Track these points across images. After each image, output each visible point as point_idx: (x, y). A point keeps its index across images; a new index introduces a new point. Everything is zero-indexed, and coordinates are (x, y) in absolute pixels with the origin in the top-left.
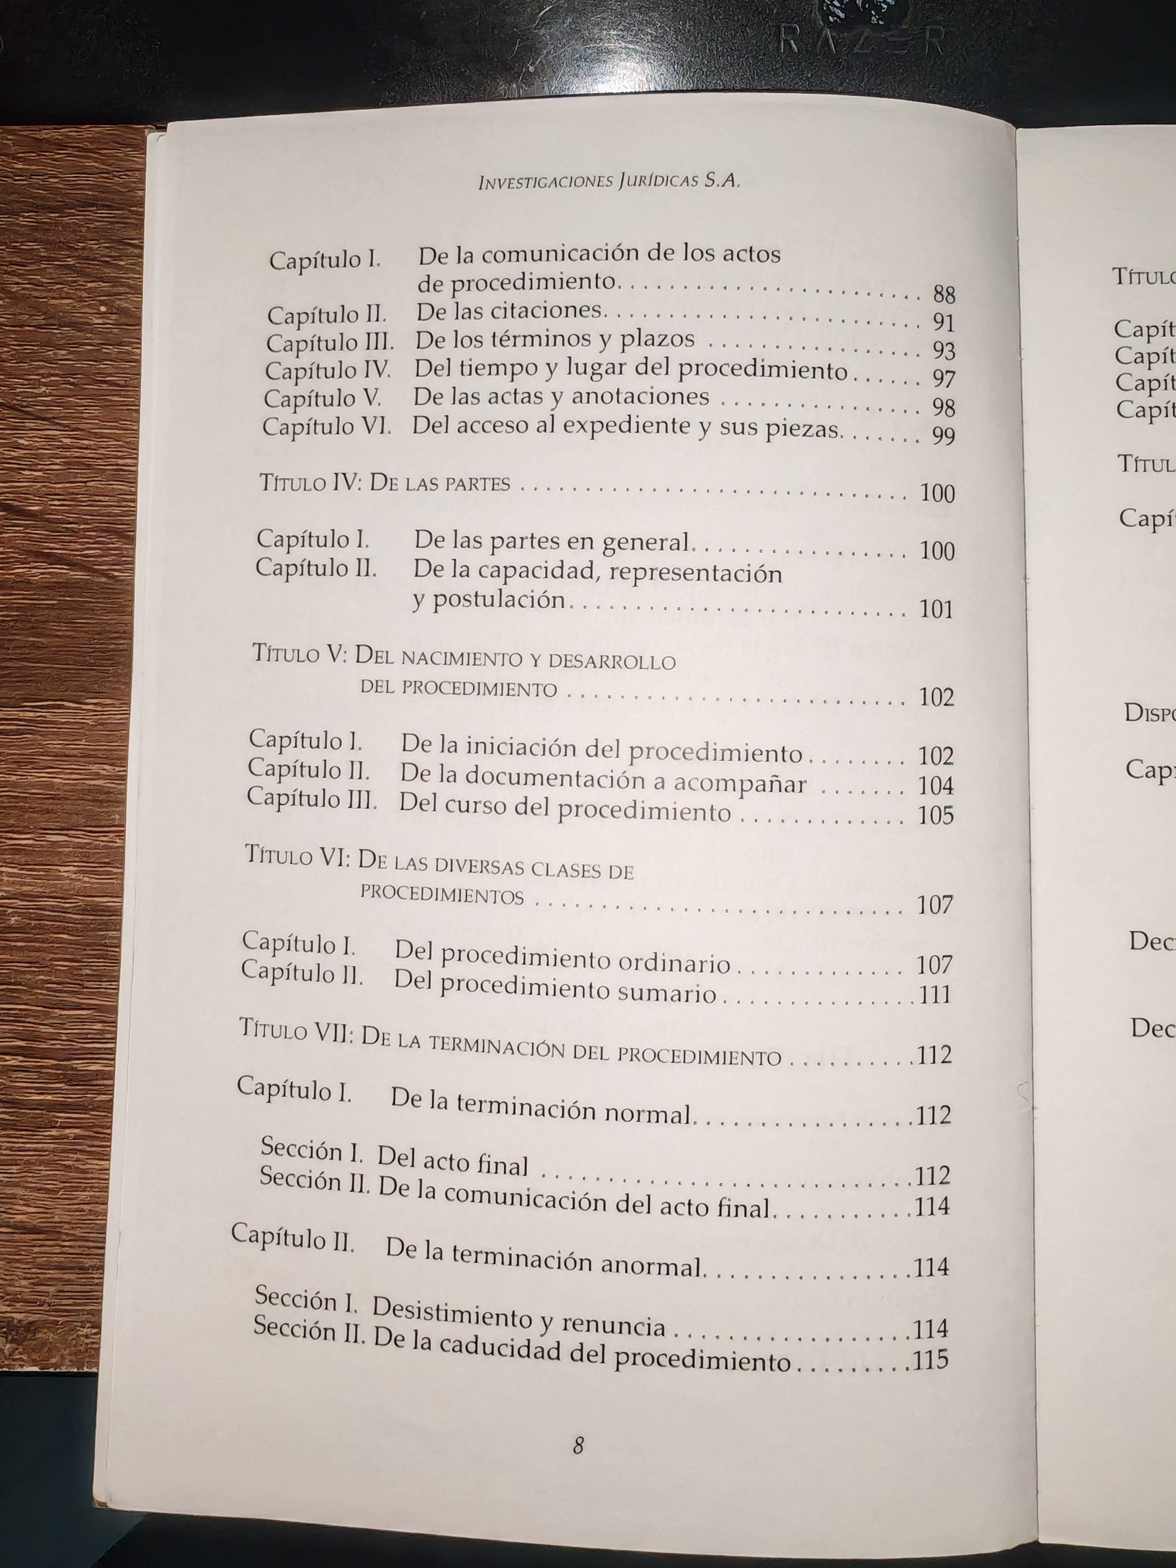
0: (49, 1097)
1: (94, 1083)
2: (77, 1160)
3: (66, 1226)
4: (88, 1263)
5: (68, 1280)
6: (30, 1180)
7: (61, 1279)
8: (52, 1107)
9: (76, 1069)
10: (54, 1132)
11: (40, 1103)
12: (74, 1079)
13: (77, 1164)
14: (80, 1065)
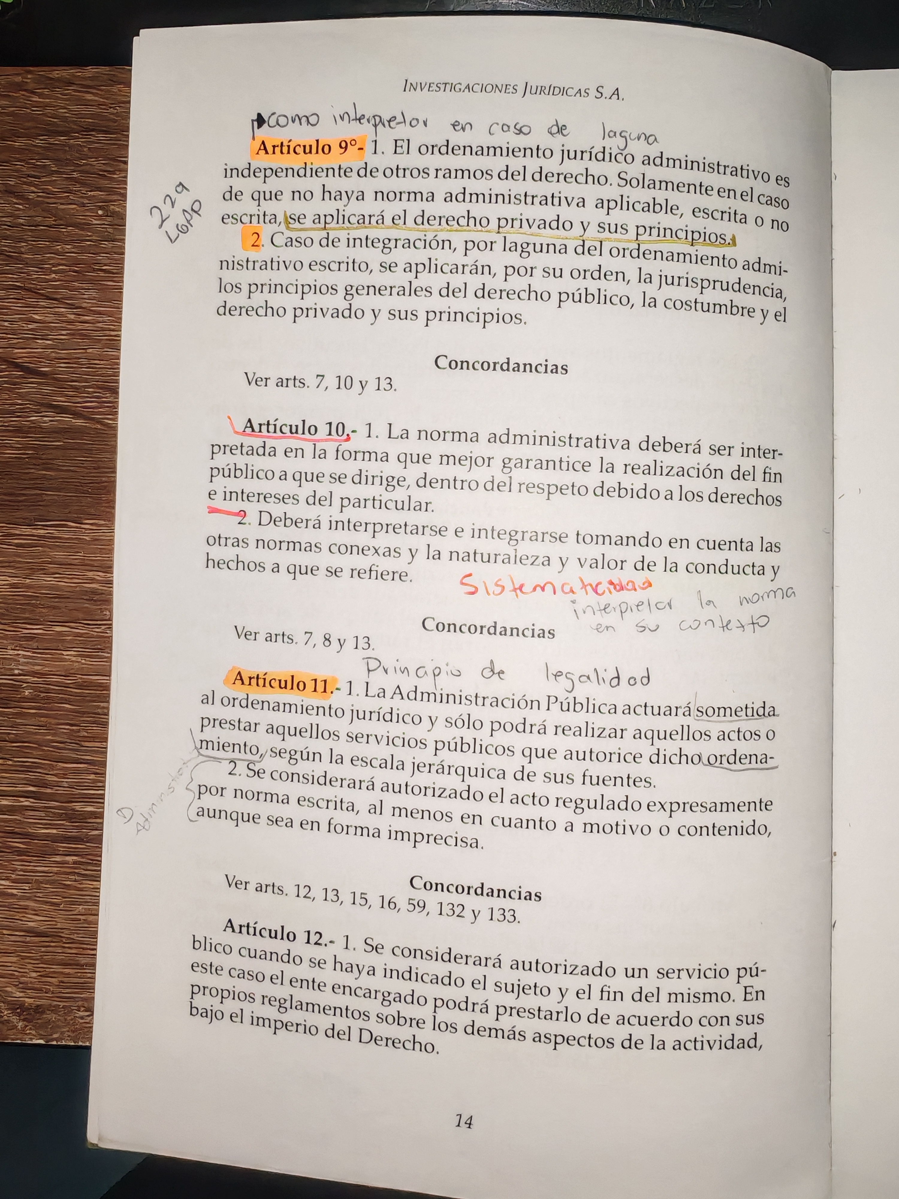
0: (54, 831)
1: (89, 821)
2: (75, 881)
3: (67, 932)
4: (83, 961)
5: (68, 974)
6: (39, 895)
7: (62, 973)
8: (55, 839)
9: (73, 810)
10: (58, 859)
11: (48, 835)
12: (73, 817)
13: (75, 884)
14: (78, 806)
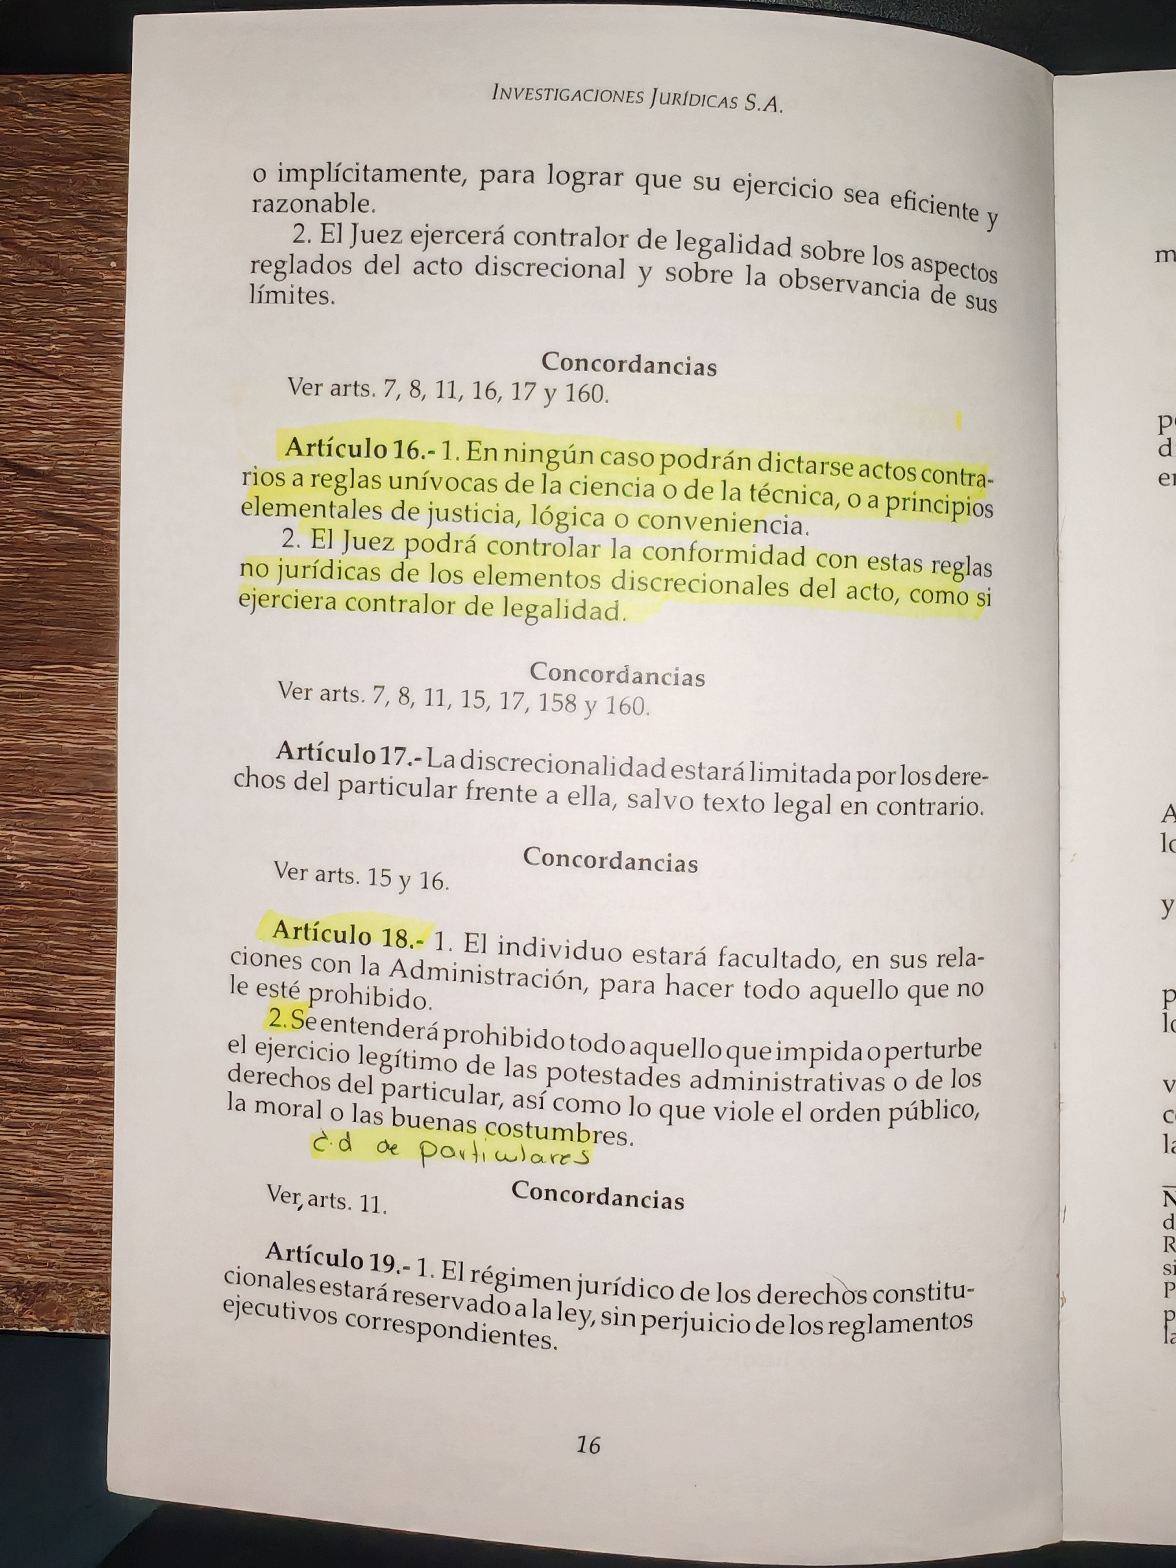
0: (58, 1062)
1: (103, 1048)
2: (86, 1125)
3: (75, 1190)
4: (96, 1227)
5: (78, 1244)
6: (39, 1143)
7: (70, 1242)
8: (60, 1071)
10: (63, 1097)
11: (50, 1066)
12: (81, 1044)
13: (86, 1129)
14: (89, 1031)
